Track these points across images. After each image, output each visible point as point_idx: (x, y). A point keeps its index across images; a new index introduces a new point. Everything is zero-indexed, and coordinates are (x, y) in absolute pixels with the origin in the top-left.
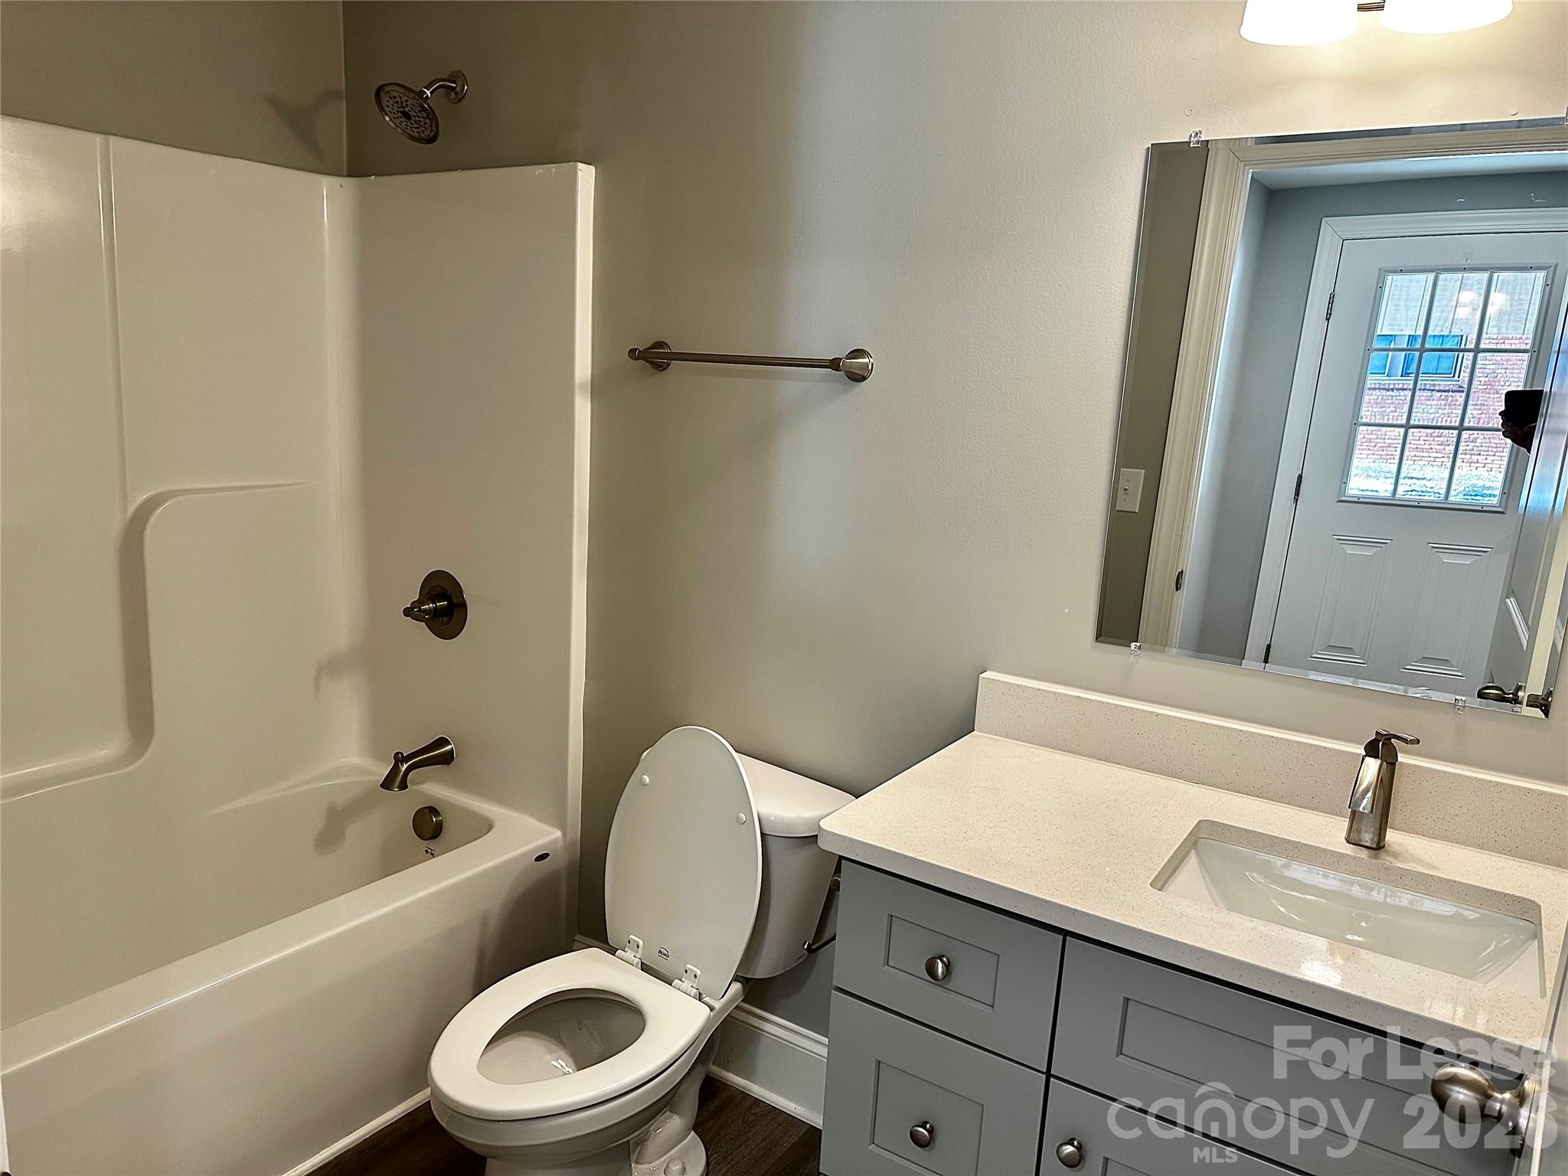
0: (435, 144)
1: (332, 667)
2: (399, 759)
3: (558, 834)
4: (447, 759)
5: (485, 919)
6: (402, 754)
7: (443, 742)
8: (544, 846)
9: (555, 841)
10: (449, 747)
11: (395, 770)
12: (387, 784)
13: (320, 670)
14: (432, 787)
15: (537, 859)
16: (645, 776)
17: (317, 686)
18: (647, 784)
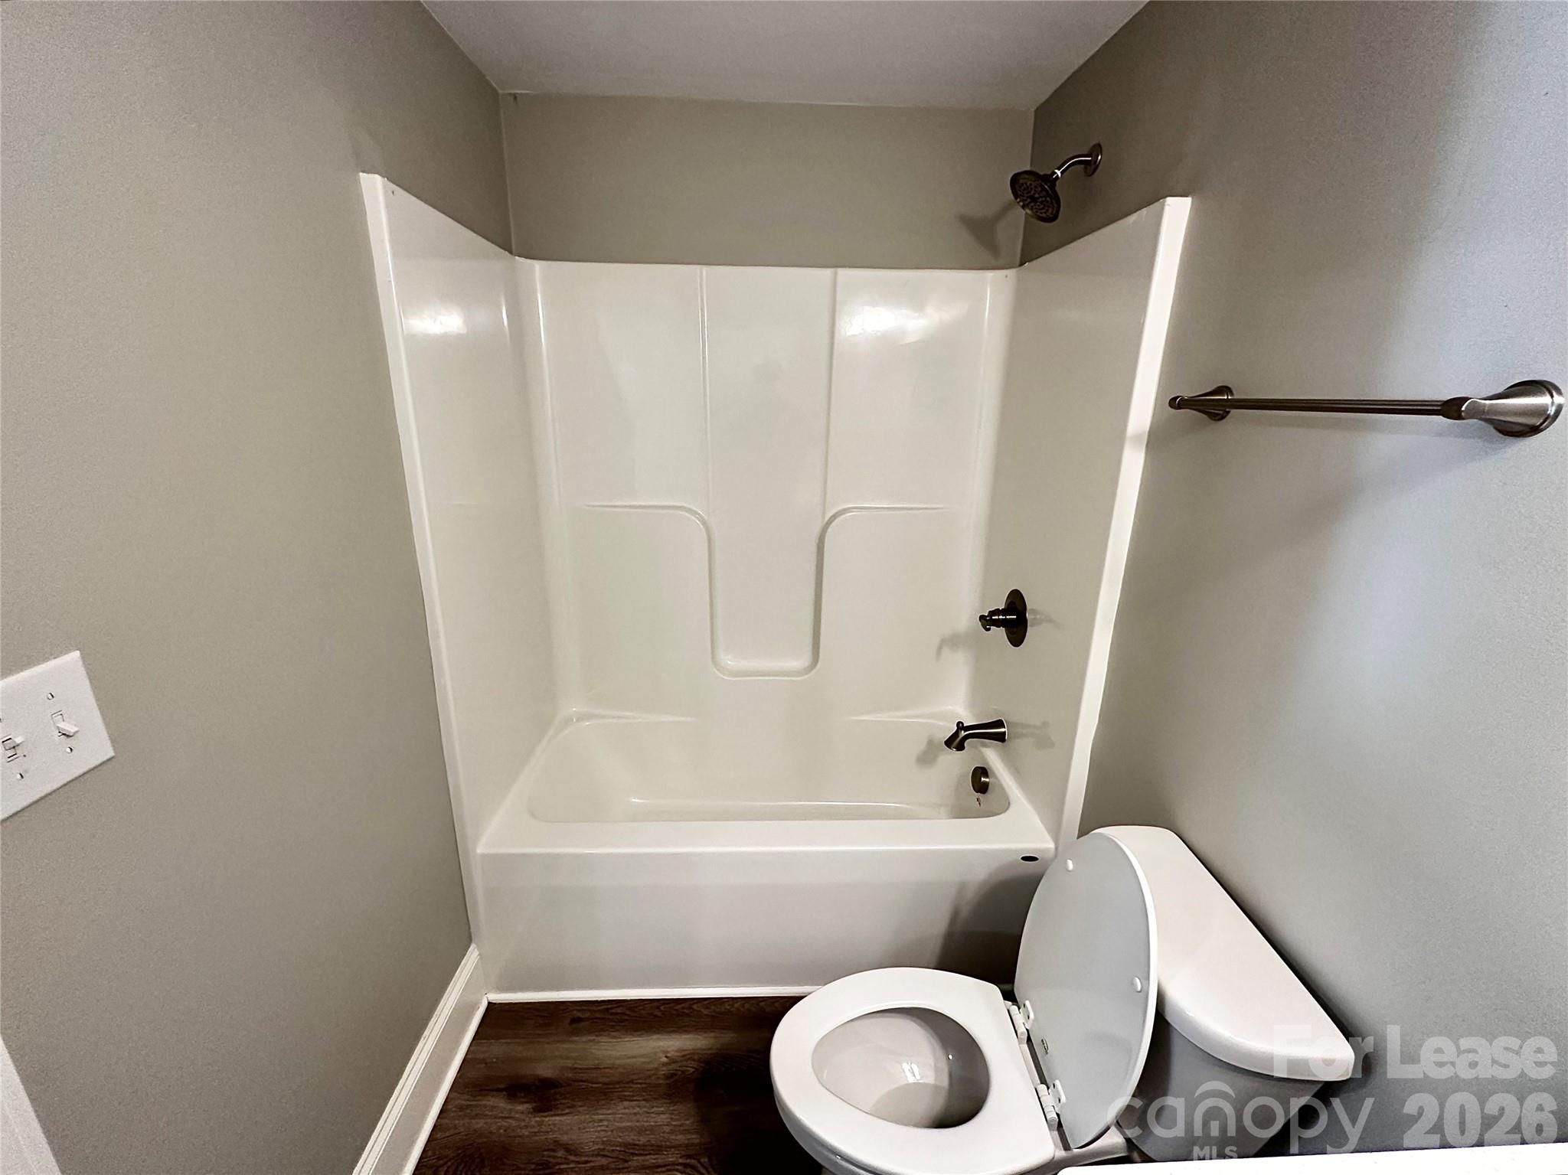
0: (1054, 223)
1: (953, 641)
2: (960, 726)
3: (1051, 845)
4: (1001, 738)
5: (962, 887)
6: (962, 723)
7: (999, 724)
8: (1039, 850)
9: (1048, 850)
10: (1003, 730)
11: (956, 735)
12: (949, 743)
13: (943, 642)
14: (991, 755)
15: (1025, 859)
16: (1069, 861)
17: (940, 649)
18: (1069, 871)
